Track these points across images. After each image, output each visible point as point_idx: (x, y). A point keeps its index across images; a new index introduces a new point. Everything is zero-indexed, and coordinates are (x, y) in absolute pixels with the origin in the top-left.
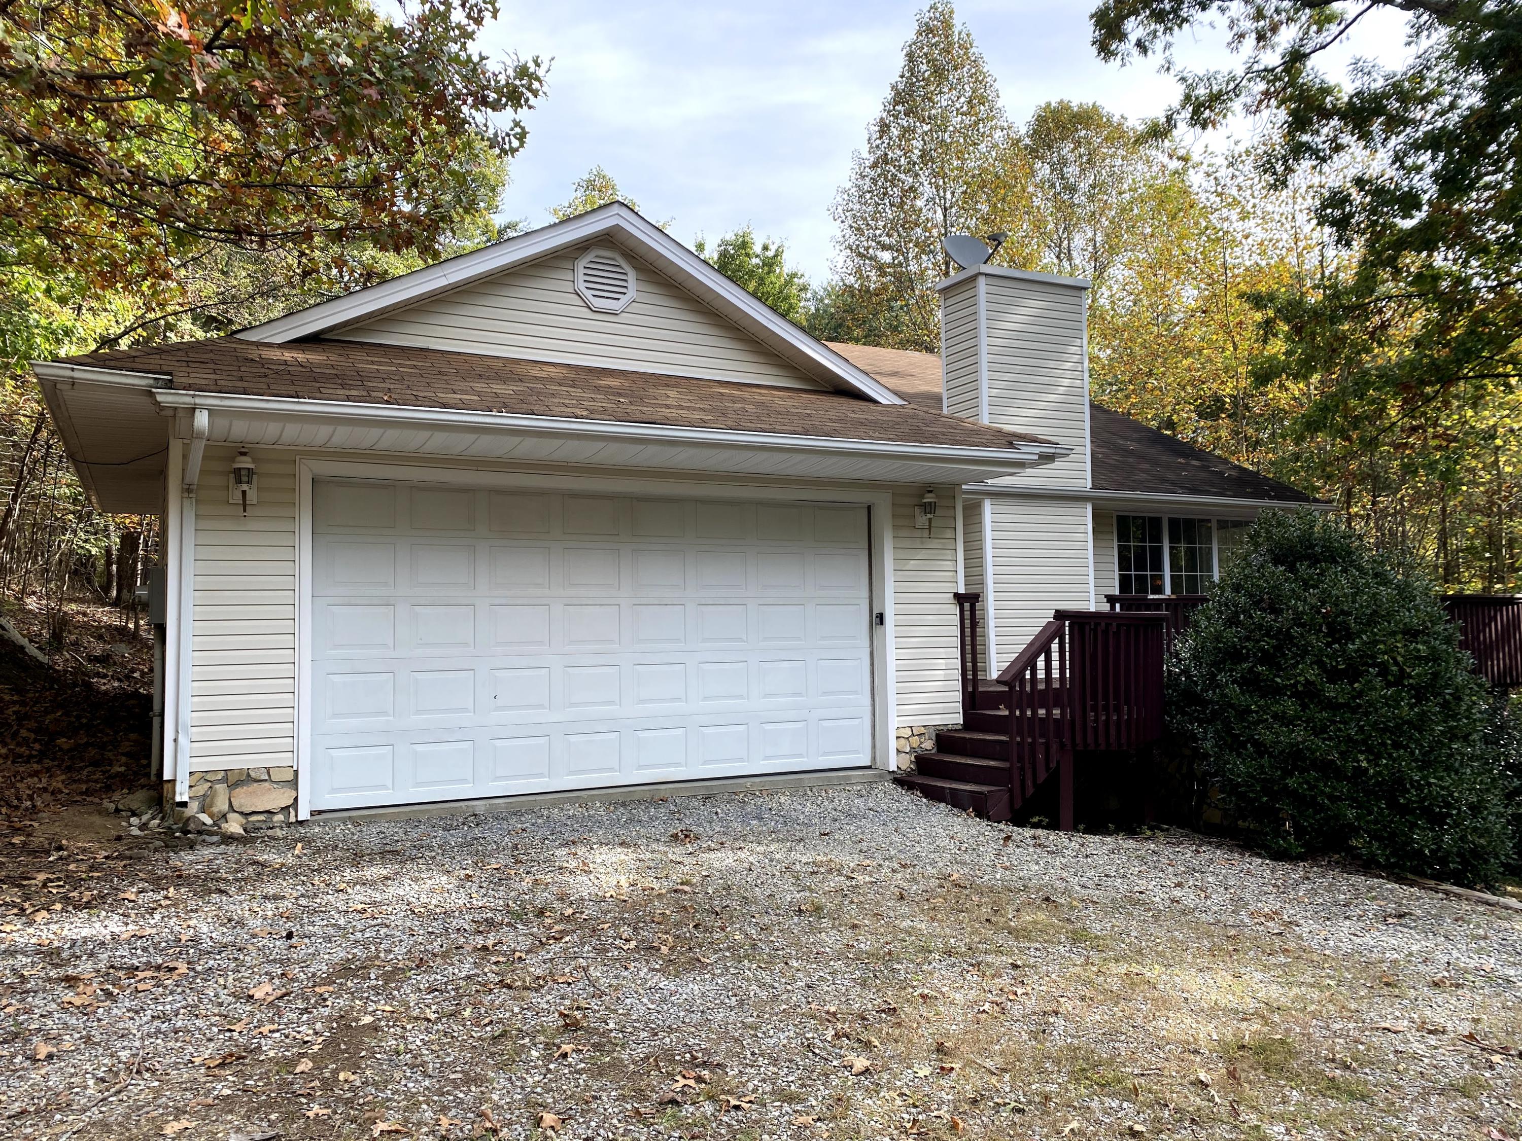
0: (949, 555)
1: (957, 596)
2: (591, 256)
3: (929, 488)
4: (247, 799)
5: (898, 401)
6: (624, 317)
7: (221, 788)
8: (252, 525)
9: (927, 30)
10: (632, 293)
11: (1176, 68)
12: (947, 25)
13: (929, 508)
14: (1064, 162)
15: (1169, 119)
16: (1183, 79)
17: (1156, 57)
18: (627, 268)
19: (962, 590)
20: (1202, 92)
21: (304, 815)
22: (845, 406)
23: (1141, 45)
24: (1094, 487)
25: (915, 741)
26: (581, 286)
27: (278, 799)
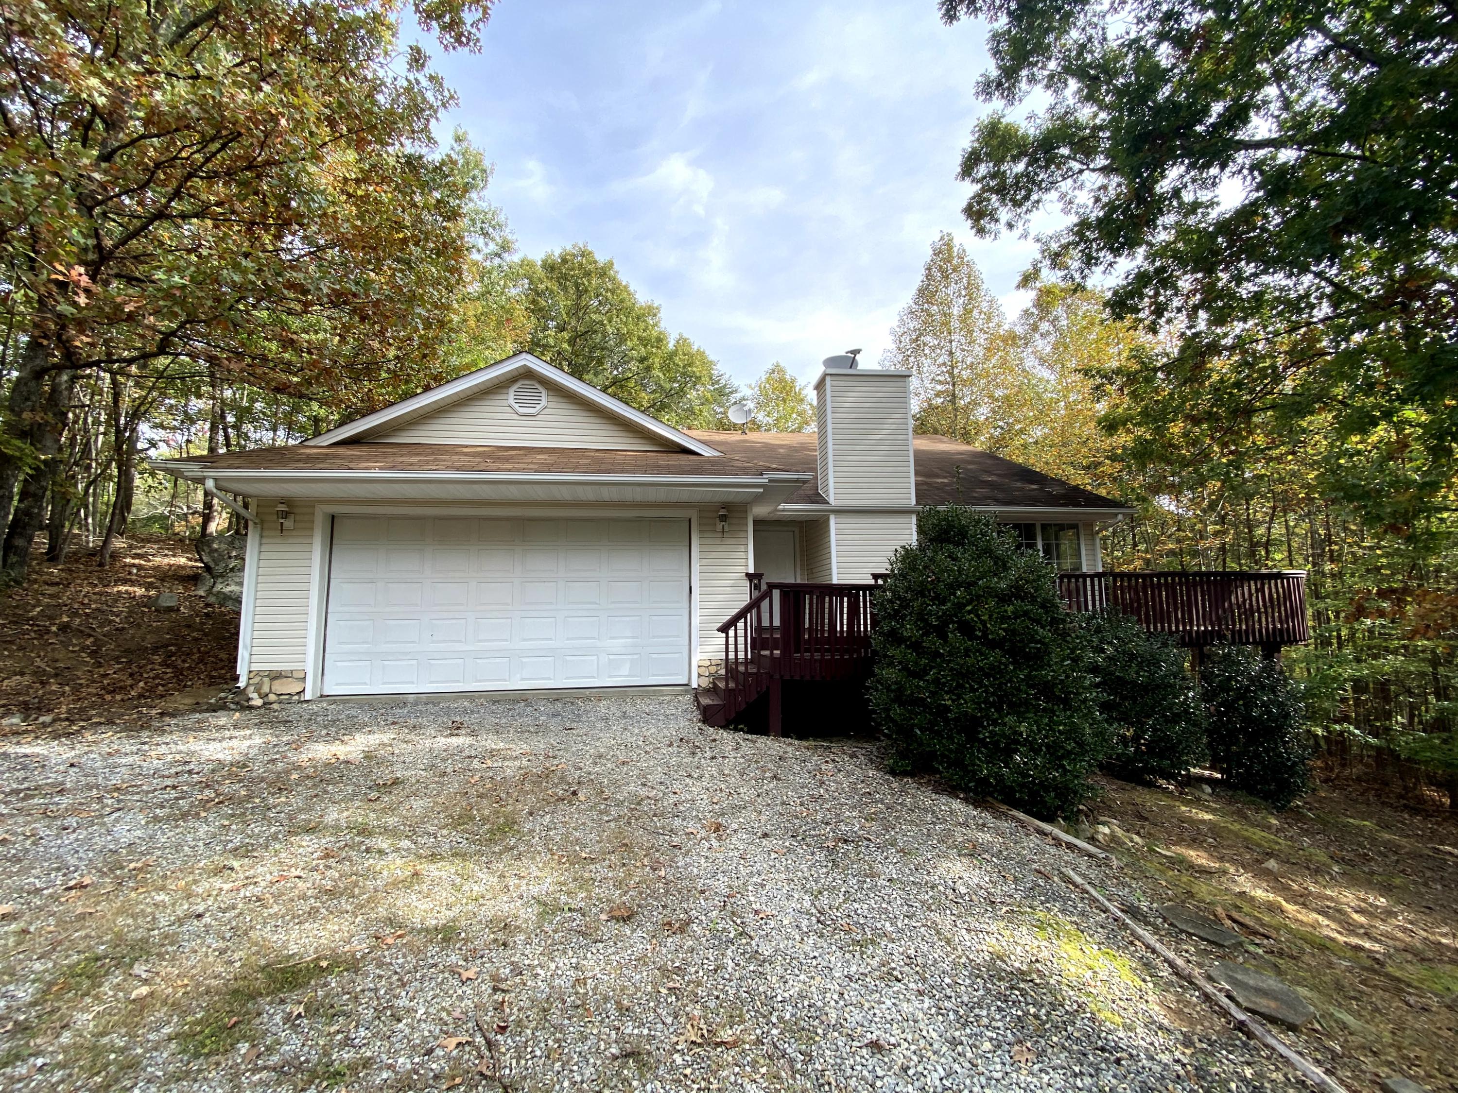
0: (742, 548)
1: (747, 575)
2: (518, 385)
3: (725, 506)
4: (281, 687)
5: (717, 454)
6: (539, 417)
7: (266, 680)
8: (290, 540)
9: (937, 253)
10: (544, 403)
11: (1032, 235)
12: (949, 245)
13: (723, 518)
14: (1057, 318)
15: (1035, 267)
16: (1038, 240)
17: (1018, 231)
18: (541, 389)
19: (751, 570)
20: (1055, 246)
21: (308, 696)
22: (684, 459)
23: (1010, 226)
24: (918, 503)
25: (713, 669)
26: (512, 401)
27: (295, 688)
